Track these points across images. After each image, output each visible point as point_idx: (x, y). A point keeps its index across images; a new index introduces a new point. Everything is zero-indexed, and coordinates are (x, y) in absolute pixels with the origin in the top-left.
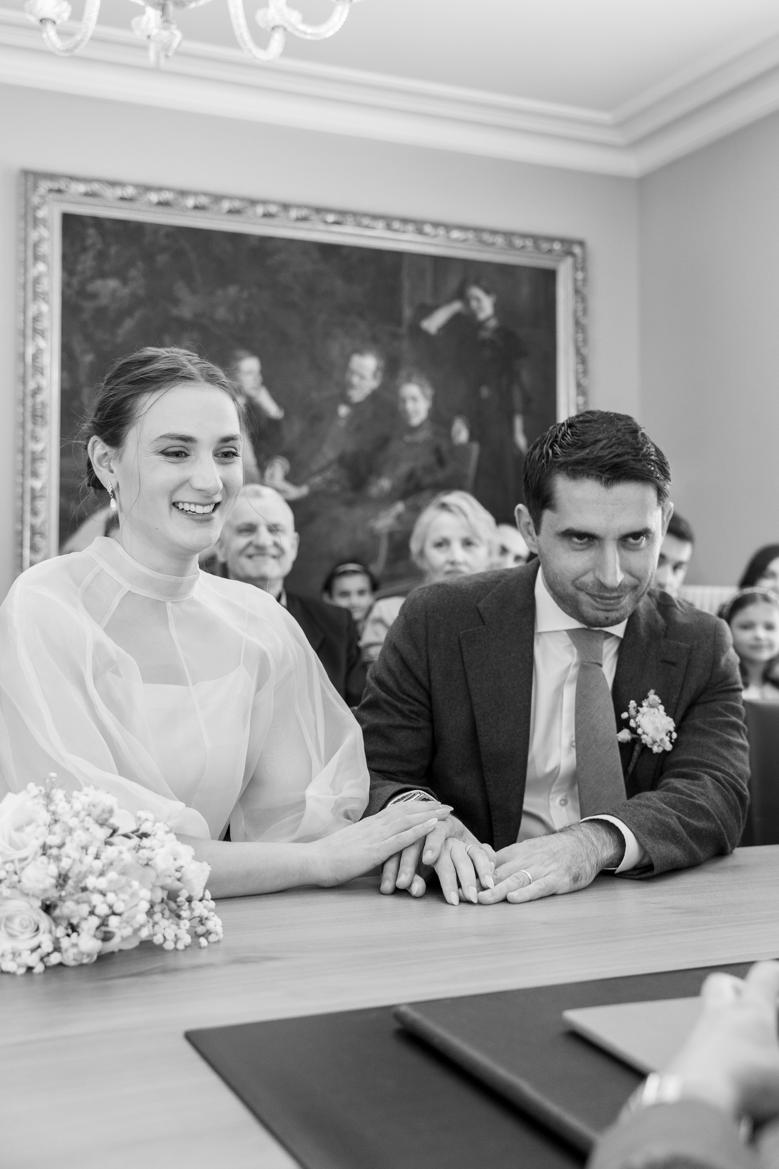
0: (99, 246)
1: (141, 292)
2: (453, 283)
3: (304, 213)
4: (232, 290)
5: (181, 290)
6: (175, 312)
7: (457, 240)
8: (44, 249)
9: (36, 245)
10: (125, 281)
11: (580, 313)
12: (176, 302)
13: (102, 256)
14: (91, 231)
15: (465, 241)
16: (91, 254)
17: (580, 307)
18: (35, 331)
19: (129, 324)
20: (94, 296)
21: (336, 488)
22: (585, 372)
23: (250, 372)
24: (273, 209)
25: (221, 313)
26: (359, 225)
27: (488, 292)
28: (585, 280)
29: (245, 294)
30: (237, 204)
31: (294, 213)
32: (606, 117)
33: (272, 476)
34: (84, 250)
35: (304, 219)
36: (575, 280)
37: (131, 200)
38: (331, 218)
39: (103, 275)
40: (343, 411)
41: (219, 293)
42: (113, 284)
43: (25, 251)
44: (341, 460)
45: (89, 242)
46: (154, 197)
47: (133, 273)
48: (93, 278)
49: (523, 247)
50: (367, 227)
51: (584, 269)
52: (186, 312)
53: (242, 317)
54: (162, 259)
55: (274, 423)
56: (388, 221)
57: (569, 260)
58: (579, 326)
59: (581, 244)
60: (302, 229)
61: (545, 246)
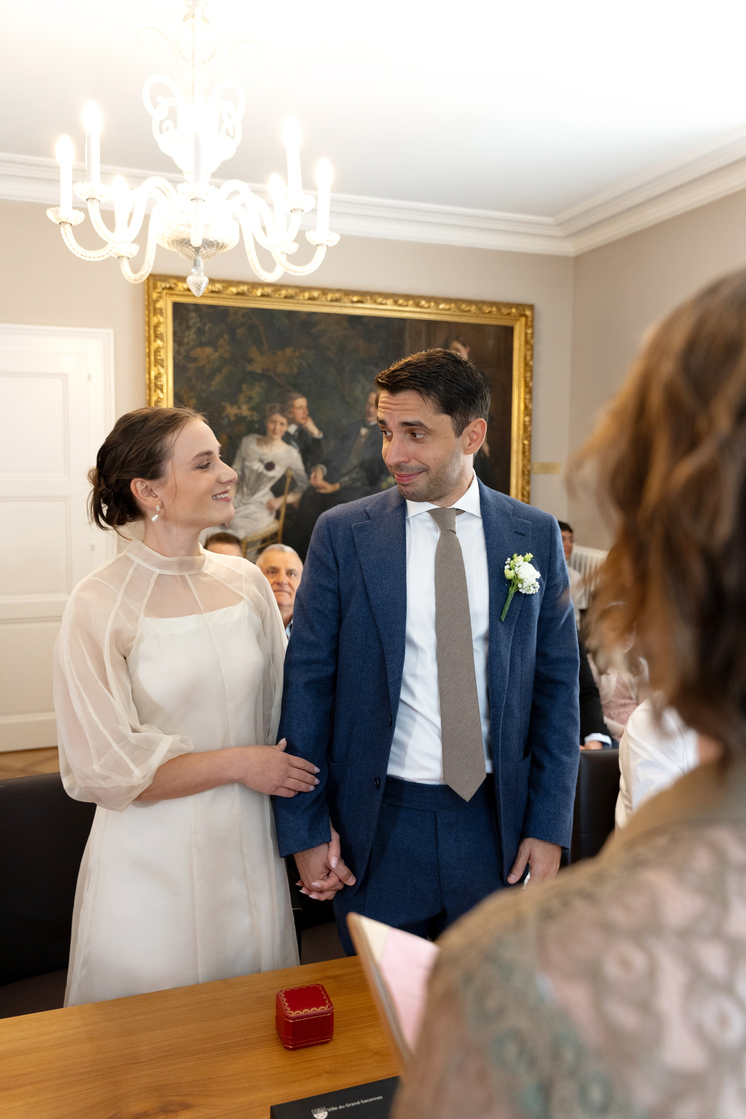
0: (198, 325)
1: (227, 356)
2: (441, 338)
3: (337, 295)
4: (288, 351)
5: (254, 353)
6: (250, 368)
7: (443, 309)
8: (161, 329)
9: (156, 326)
10: (216, 348)
11: (528, 358)
12: (250, 361)
13: (200, 332)
14: (193, 315)
15: (449, 309)
16: (193, 330)
17: (529, 353)
18: (156, 385)
19: (218, 378)
20: (195, 360)
21: (358, 484)
22: (531, 399)
23: (301, 407)
24: (316, 294)
25: (281, 368)
26: (375, 302)
27: (464, 345)
28: (533, 334)
29: (297, 354)
30: (291, 292)
31: (330, 296)
32: (550, 220)
33: (315, 477)
34: (189, 328)
35: (337, 300)
36: (526, 334)
37: (218, 292)
38: (355, 299)
39: (201, 344)
40: (364, 431)
41: (280, 353)
42: (208, 350)
43: (149, 330)
44: (362, 465)
45: (191, 322)
46: (234, 290)
47: (221, 342)
48: (194, 348)
49: (490, 312)
50: (381, 304)
51: (532, 327)
52: (257, 368)
53: (295, 370)
54: (239, 332)
55: (316, 441)
56: (395, 297)
57: (523, 320)
58: (528, 367)
59: (531, 307)
60: (336, 306)
61: (505, 311)
